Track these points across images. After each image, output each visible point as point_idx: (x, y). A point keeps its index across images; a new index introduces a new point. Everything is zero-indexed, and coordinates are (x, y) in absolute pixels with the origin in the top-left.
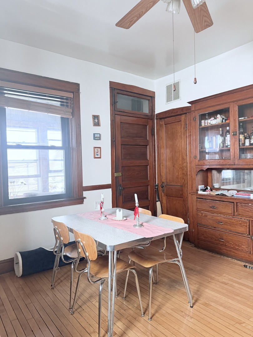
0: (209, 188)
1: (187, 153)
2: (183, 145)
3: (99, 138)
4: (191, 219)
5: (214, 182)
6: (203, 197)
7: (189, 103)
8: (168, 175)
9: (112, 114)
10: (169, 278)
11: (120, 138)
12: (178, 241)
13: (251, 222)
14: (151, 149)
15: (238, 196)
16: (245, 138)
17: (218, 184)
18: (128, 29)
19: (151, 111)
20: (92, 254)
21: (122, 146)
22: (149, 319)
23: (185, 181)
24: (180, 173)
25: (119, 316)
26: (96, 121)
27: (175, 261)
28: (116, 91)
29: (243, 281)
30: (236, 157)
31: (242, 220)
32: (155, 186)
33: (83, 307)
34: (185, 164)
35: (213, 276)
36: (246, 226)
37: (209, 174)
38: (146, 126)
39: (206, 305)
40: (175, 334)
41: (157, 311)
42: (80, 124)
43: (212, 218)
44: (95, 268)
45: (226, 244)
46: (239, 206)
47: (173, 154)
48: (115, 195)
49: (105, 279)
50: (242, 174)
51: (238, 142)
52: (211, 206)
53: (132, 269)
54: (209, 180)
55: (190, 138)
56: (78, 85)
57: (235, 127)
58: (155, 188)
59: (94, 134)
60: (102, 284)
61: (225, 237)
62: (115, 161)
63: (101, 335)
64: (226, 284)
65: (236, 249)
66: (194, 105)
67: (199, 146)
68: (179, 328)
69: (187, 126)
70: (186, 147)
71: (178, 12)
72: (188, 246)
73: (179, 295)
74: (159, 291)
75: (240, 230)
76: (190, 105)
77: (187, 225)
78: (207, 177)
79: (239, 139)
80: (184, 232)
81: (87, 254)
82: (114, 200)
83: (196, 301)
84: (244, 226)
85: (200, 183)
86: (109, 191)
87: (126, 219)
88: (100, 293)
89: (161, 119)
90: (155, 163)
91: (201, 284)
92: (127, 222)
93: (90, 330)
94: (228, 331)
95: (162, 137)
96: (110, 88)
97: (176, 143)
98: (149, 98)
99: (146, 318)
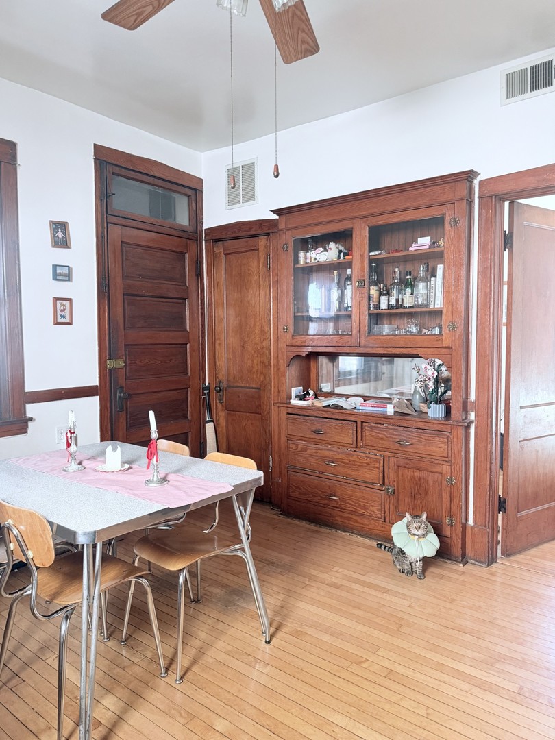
0: (311, 392)
1: (270, 320)
2: (261, 302)
3: (68, 277)
4: (276, 458)
5: (322, 381)
6: (300, 412)
7: (274, 212)
8: (231, 365)
9: (100, 220)
10: (225, 586)
11: (119, 280)
12: (242, 508)
13: (386, 459)
14: (195, 308)
15: (364, 408)
16: (381, 294)
17: (329, 384)
18: (131, 29)
19: (194, 221)
20: (41, 553)
21: (125, 297)
22: (176, 680)
23: (265, 377)
24: (255, 361)
25: (109, 683)
26: (60, 236)
27: (235, 550)
28: (111, 170)
29: (371, 578)
30: (362, 330)
31: (371, 456)
32: (204, 389)
33: (23, 675)
34: (265, 343)
35: (314, 572)
36: (379, 468)
37: (313, 364)
38: (183, 254)
39: (296, 634)
40: (232, 705)
41: (194, 662)
42: (18, 240)
43: (315, 454)
44: (51, 584)
45: (342, 506)
46: (366, 428)
47: (241, 320)
48: (109, 411)
49: (74, 606)
50: (373, 364)
51: (367, 301)
52: (314, 429)
53: (141, 577)
54: (313, 376)
55: (276, 289)
56: (12, 146)
57: (362, 269)
58: (204, 394)
59: (55, 267)
60: (67, 617)
61: (339, 492)
62: (107, 332)
63: (65, 733)
64: (338, 588)
65: (360, 515)
66: (284, 217)
67: (295, 304)
68: (240, 691)
69: (271, 262)
70: (267, 307)
71: (244, 13)
72: (267, 515)
73: (243, 621)
74: (203, 618)
75: (368, 476)
76: (277, 217)
77: (261, 474)
78: (309, 370)
79: (369, 295)
80: (254, 489)
81: (30, 554)
82: (105, 424)
83: (278, 629)
84: (374, 467)
85: (294, 382)
86: (95, 401)
87: (130, 468)
88: (62, 640)
89: (216, 241)
90: (203, 338)
91: (289, 593)
92: (132, 474)
93: (38, 724)
94: (336, 681)
95: (218, 282)
96: (96, 159)
97: (248, 297)
98: (189, 192)
99: (171, 678)
